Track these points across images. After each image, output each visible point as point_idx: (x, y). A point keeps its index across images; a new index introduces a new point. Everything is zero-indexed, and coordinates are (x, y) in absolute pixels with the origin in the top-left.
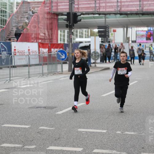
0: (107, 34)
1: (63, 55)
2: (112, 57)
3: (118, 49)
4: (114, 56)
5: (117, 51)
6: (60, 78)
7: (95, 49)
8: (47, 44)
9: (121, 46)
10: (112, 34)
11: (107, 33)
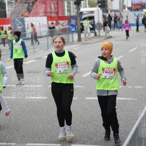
0: (106, 5)
1: (73, 28)
2: (113, 25)
3: (118, 19)
4: (114, 25)
5: (116, 20)
6: (74, 48)
7: (99, 21)
8: (54, 17)
9: (120, 15)
10: (110, 3)
11: (106, 3)
